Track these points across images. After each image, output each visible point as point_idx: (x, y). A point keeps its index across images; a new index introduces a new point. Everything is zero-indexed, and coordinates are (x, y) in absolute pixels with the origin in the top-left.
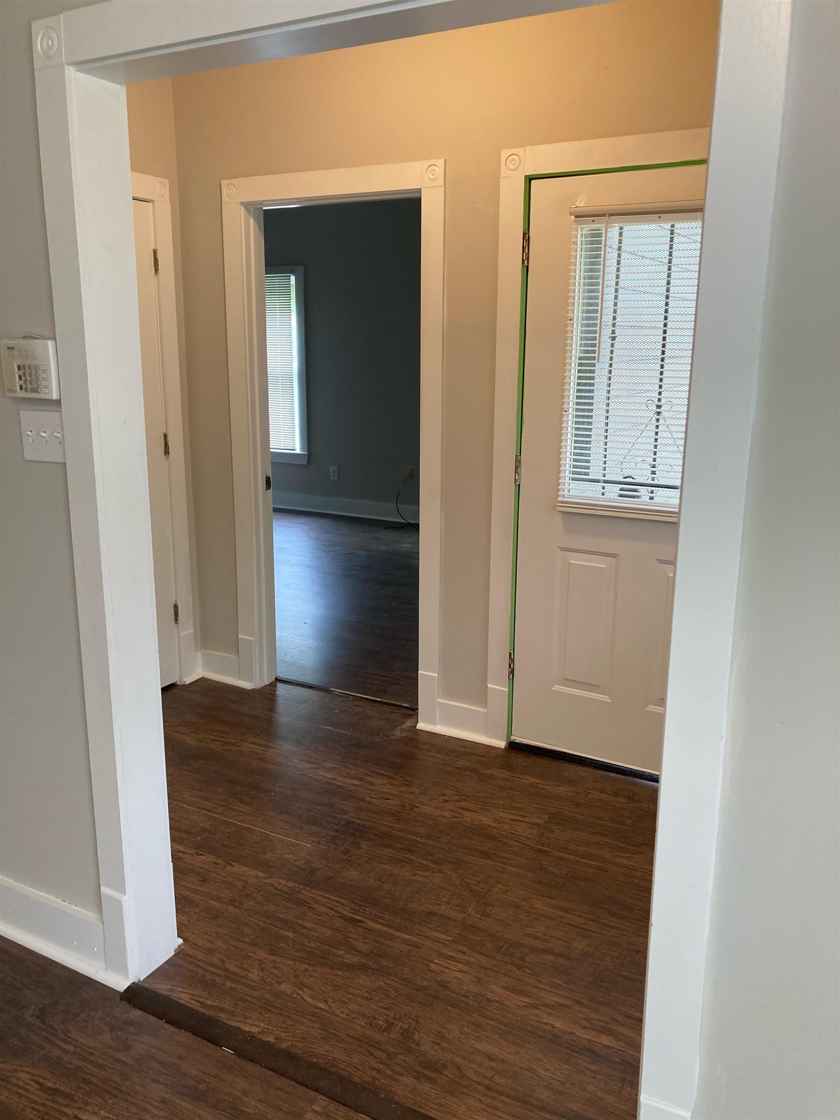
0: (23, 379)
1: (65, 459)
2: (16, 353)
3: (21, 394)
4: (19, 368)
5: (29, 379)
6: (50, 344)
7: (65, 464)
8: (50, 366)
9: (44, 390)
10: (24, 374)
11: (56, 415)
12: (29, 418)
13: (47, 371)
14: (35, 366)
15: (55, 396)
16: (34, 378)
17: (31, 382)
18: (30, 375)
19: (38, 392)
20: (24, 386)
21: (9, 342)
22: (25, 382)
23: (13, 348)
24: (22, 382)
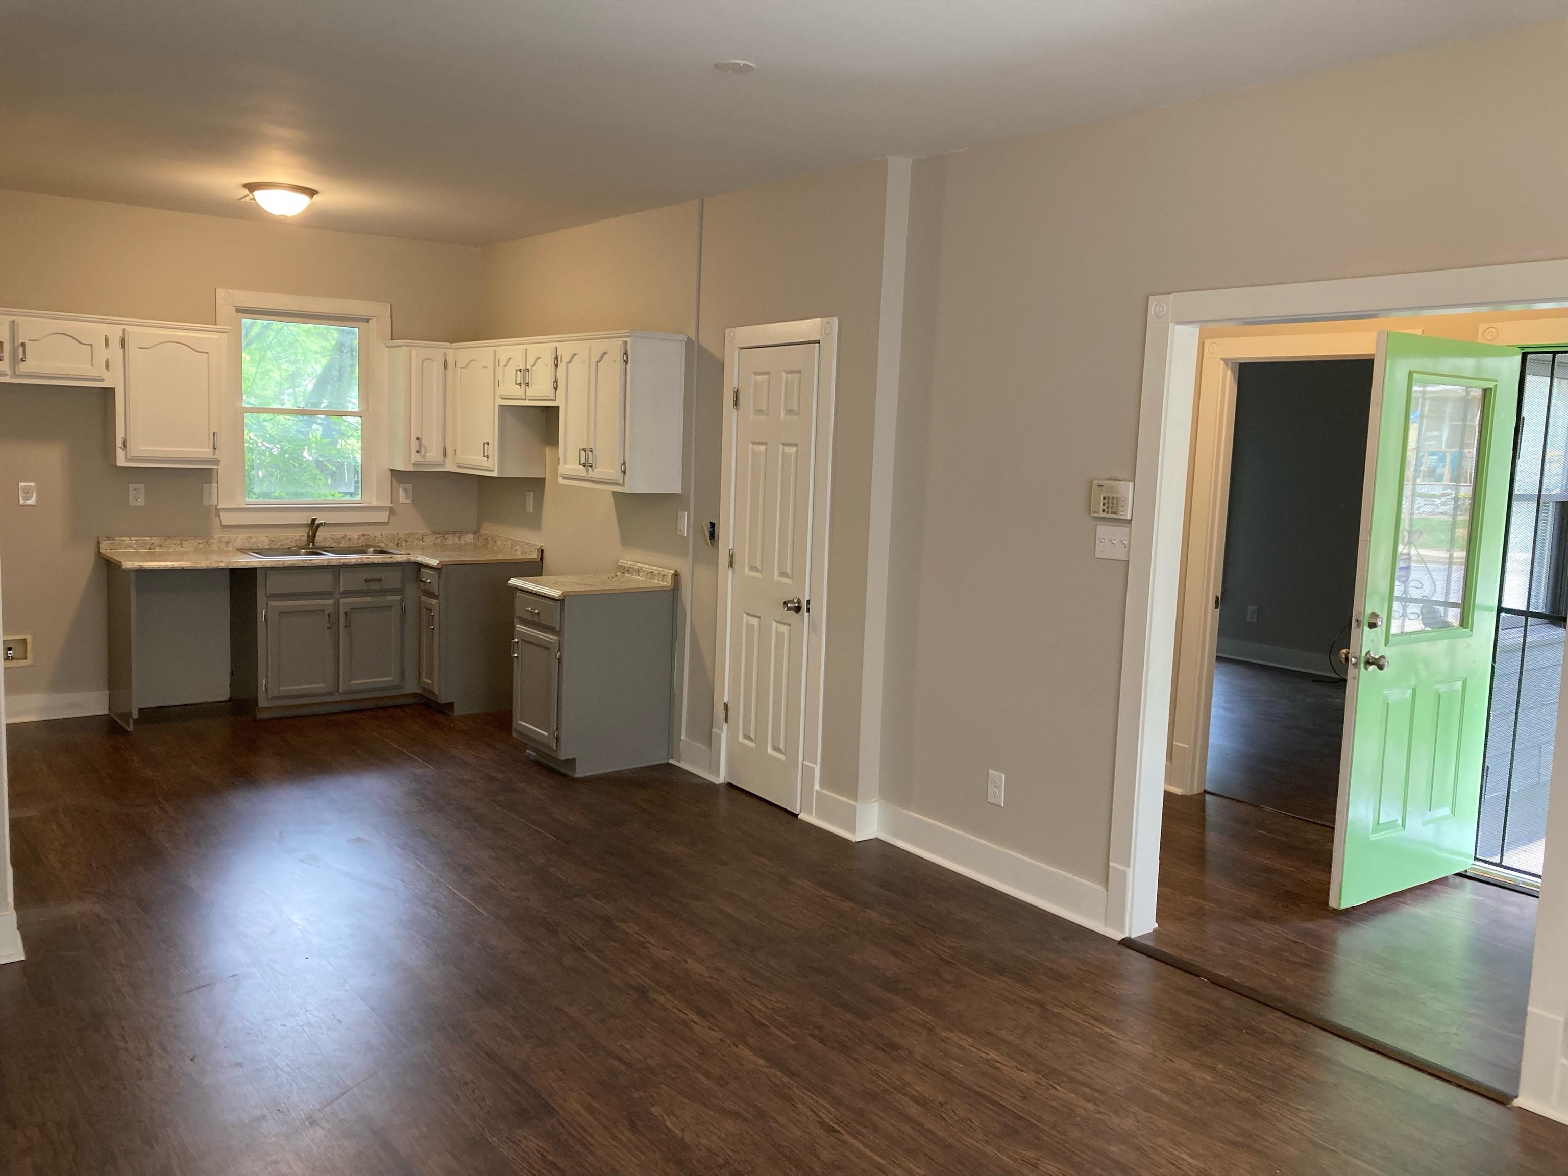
0: (1106, 505)
1: (1129, 558)
2: (1103, 488)
3: (1104, 515)
4: (1104, 498)
5: (1111, 505)
6: (1131, 484)
7: (1128, 561)
8: (1128, 499)
9: (1121, 513)
10: (1108, 503)
11: (1128, 529)
12: (1103, 530)
13: (1125, 501)
14: (1118, 497)
15: (1129, 517)
16: (1115, 506)
17: (1112, 508)
18: (1113, 503)
19: (1116, 514)
20: (1106, 510)
21: (1101, 482)
22: (1108, 507)
23: (1102, 486)
24: (1105, 508)
